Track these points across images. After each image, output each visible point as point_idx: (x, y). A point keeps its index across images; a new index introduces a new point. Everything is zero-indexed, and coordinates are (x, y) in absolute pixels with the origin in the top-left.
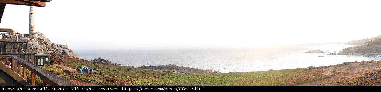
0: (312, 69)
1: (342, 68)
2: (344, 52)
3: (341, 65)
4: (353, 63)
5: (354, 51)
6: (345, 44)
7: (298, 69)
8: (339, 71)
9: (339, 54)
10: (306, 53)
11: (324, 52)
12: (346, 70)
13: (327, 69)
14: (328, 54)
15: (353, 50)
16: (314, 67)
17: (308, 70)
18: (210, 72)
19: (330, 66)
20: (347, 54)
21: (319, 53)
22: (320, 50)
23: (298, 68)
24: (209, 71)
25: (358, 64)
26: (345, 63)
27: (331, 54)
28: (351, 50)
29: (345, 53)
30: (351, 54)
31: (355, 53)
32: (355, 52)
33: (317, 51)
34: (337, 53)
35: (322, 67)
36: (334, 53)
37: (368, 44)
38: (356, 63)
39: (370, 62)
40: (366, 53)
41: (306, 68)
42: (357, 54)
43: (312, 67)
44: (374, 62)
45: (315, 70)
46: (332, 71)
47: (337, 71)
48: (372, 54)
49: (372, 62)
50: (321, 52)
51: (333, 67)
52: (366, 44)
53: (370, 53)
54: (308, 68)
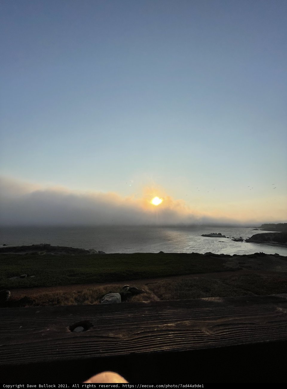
5: (271, 239)
6: (255, 229)
7: (193, 254)
8: (249, 264)
9: (247, 241)
10: (203, 236)
11: (227, 237)
12: (260, 265)
13: (230, 259)
14: (232, 240)
15: (269, 238)
16: (213, 254)
17: (205, 256)
18: (94, 253)
19: (235, 255)
21: (220, 237)
22: (220, 234)
24: (92, 251)
25: (281, 259)
26: (257, 254)
27: (235, 240)
28: (266, 237)
29: (256, 240)
32: (274, 240)
33: (218, 234)
34: (245, 239)
35: (222, 255)
36: (241, 238)
38: (276, 256)
41: (202, 254)
42: (277, 244)
43: (210, 254)
45: (213, 257)
46: (237, 263)
47: (245, 263)
50: (222, 236)
51: (239, 257)
54: (205, 254)
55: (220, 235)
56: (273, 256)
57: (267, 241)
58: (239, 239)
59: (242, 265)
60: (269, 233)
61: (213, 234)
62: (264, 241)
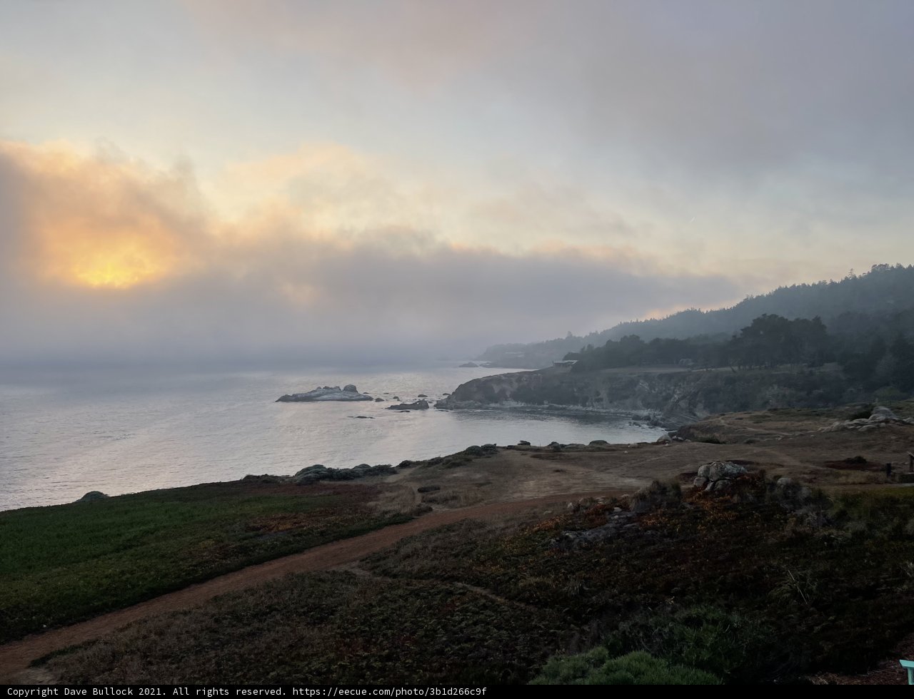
0: (322, 482)
1: (459, 473)
2: (463, 400)
3: (458, 461)
4: (509, 451)
5: (508, 394)
6: (467, 362)
8: (450, 491)
9: (440, 406)
10: (285, 399)
11: (375, 397)
12: (481, 485)
13: (391, 479)
14: (392, 407)
15: (503, 391)
16: (331, 470)
17: (299, 485)
19: (405, 465)
21: (351, 400)
22: (352, 389)
23: (248, 477)
25: (534, 457)
26: (474, 452)
27: (404, 408)
28: (496, 389)
29: (467, 402)
30: (497, 405)
31: (514, 404)
32: (516, 397)
33: (342, 389)
34: (435, 403)
35: (366, 471)
36: (421, 399)
37: (575, 361)
38: (524, 450)
39: (590, 449)
40: (564, 406)
41: (287, 477)
42: (522, 407)
43: (320, 470)
44: (609, 450)
45: (332, 483)
46: (415, 490)
47: (437, 489)
48: (590, 408)
49: (599, 450)
50: (358, 397)
51: (420, 468)
52: (566, 361)
53: (584, 405)
54: (298, 474)
55: (351, 394)
56: (515, 451)
57: (496, 402)
58: (416, 403)
59: (431, 496)
60: (504, 375)
61: (326, 391)
62: (489, 404)
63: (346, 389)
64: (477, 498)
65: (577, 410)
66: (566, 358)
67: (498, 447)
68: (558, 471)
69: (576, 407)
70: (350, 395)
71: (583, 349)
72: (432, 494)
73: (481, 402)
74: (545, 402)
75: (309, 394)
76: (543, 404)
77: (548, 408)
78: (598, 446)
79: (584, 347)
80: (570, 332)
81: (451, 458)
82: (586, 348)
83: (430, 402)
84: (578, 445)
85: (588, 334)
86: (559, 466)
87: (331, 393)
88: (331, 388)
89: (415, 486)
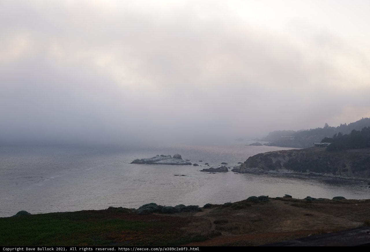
0: (154, 213)
1: (241, 213)
2: (251, 167)
3: (241, 205)
4: (276, 201)
5: (282, 164)
6: (255, 142)
7: (111, 210)
9: (235, 170)
10: (136, 162)
11: (193, 163)
12: (256, 221)
13: (198, 214)
14: (204, 170)
15: (279, 162)
16: (160, 207)
17: (140, 214)
19: (208, 206)
20: (259, 174)
21: (177, 164)
22: (179, 157)
23: (111, 208)
25: (293, 205)
26: (253, 200)
27: (212, 170)
28: (274, 161)
30: (275, 172)
31: (286, 171)
32: (287, 166)
33: (172, 157)
34: (232, 168)
35: (182, 209)
36: (223, 165)
37: (329, 144)
38: (286, 201)
39: (332, 202)
40: (321, 174)
41: (134, 209)
42: (291, 174)
43: (154, 206)
44: (344, 203)
45: (161, 215)
46: (212, 222)
47: (227, 222)
48: (339, 176)
49: (338, 202)
50: (182, 163)
51: (217, 209)
52: (323, 143)
53: (334, 174)
54: (140, 208)
56: (280, 201)
57: (274, 170)
58: (220, 168)
59: (222, 226)
60: (280, 152)
61: (162, 158)
62: (268, 170)
63: (174, 157)
64: (251, 229)
65: (329, 177)
66: (323, 141)
67: (270, 198)
68: (307, 215)
69: (329, 175)
70: (177, 161)
71: (335, 135)
72: (222, 225)
73: (263, 169)
74: (308, 171)
75: (151, 160)
76: (306, 172)
77: (309, 175)
78: (338, 200)
79: (336, 134)
80: (326, 124)
81: (237, 204)
82: (337, 135)
83: (229, 168)
84: (324, 199)
85: (339, 126)
86: (309, 212)
87: (165, 159)
88: (165, 156)
89: (213, 220)
